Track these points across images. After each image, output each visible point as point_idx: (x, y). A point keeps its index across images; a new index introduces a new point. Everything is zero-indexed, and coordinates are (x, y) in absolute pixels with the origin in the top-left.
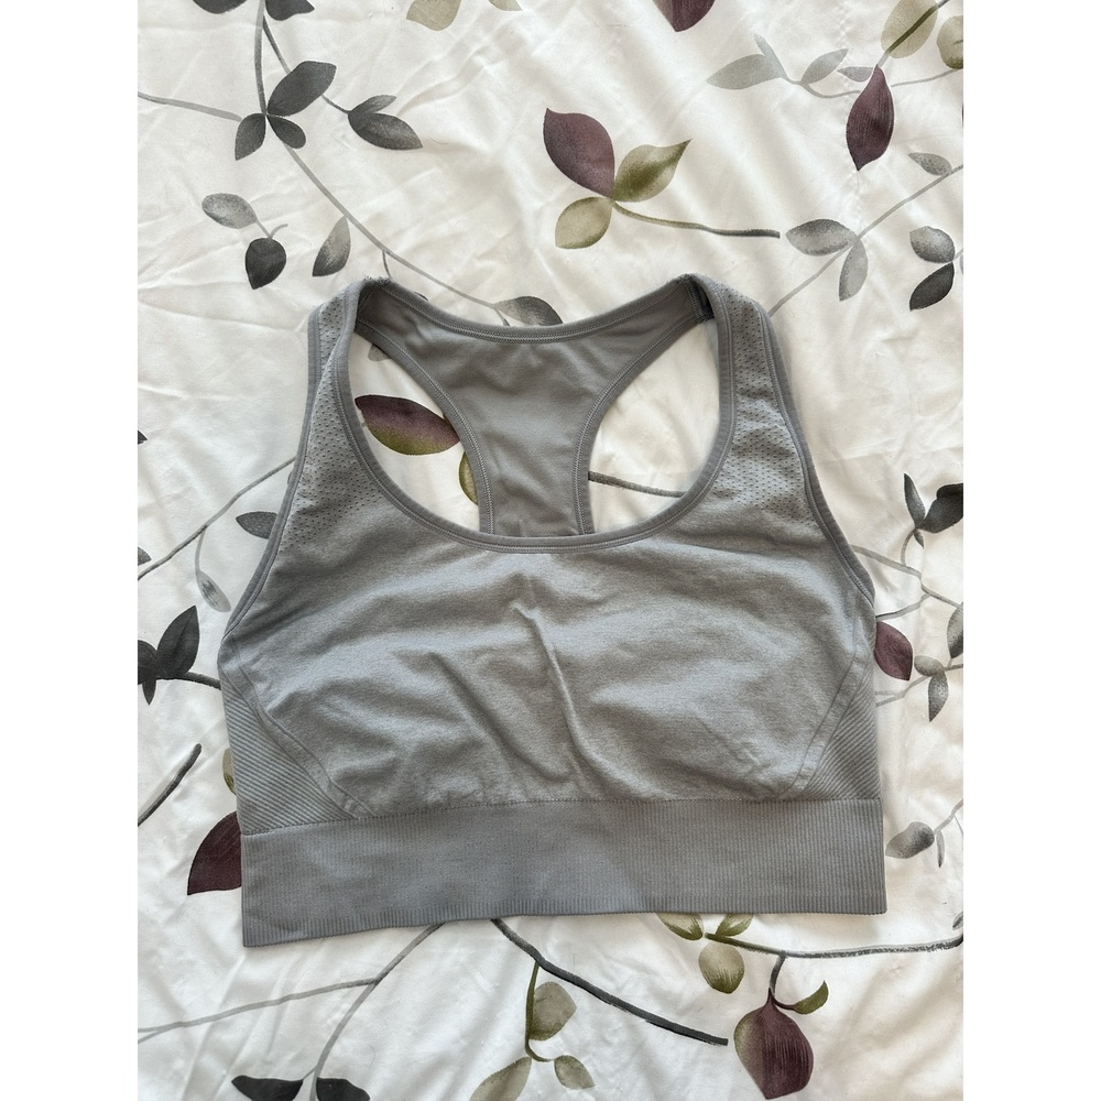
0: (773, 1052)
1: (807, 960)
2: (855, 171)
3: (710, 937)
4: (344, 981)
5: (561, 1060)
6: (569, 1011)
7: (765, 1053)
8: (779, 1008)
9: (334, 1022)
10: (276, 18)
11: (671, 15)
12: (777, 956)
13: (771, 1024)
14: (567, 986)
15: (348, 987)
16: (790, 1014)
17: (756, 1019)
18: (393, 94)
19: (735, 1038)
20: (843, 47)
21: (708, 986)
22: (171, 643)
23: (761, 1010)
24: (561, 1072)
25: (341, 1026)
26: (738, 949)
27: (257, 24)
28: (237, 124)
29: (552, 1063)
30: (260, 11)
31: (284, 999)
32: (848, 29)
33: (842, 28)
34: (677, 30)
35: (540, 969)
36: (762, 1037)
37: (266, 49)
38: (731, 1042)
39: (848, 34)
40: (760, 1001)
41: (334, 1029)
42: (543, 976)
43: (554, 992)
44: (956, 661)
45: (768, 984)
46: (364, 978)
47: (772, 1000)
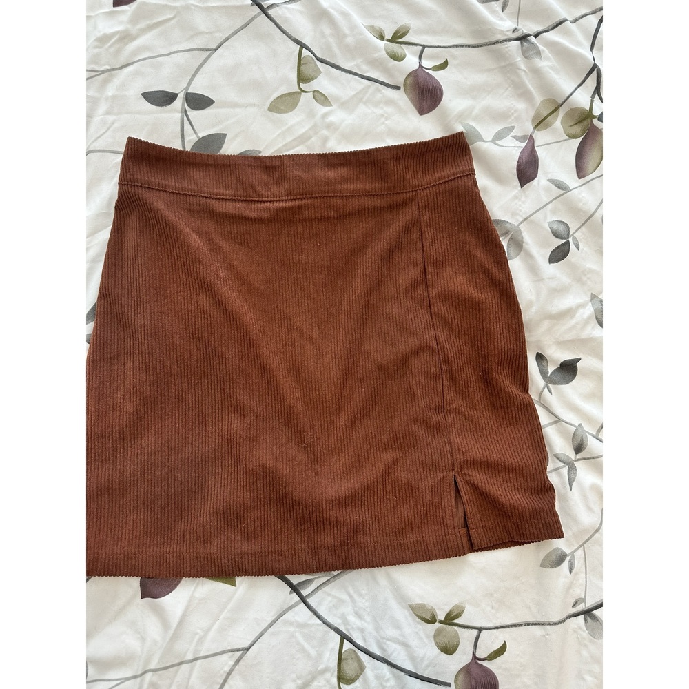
1: (495, 630)
2: (520, 188)
3: (441, 622)
4: (229, 648)
6: (362, 668)
8: (479, 662)
9: (225, 672)
10: (192, 108)
11: (418, 106)
12: (477, 630)
13: (475, 671)
14: (361, 654)
15: (232, 652)
16: (485, 663)
17: (467, 670)
18: (260, 150)
19: (455, 683)
20: (513, 125)
21: (439, 651)
23: (469, 665)
25: (229, 674)
26: (456, 628)
27: (182, 112)
30: (183, 104)
31: (195, 660)
32: (515, 115)
33: (512, 114)
34: (421, 115)
35: (345, 641)
36: (470, 681)
37: (187, 126)
39: (515, 117)
40: (467, 659)
41: (225, 676)
42: (347, 645)
43: (353, 656)
44: (578, 456)
45: (472, 649)
46: (240, 647)
47: (475, 657)
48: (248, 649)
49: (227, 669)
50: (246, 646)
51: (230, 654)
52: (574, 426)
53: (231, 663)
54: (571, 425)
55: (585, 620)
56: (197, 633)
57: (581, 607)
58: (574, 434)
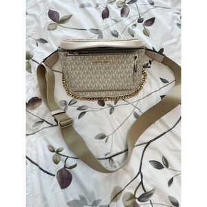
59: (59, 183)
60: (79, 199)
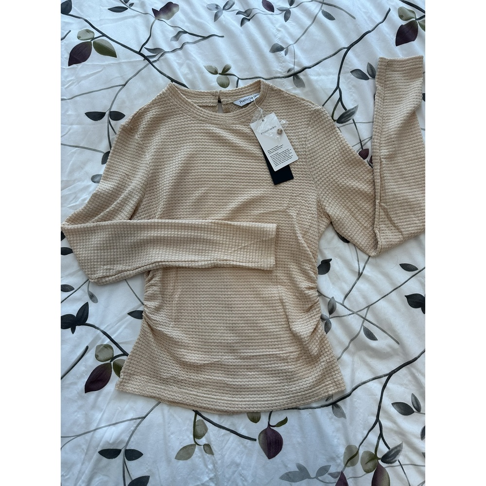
0: (270, 443)
4: (134, 417)
5: (205, 445)
6: (206, 429)
7: (268, 444)
8: (271, 428)
9: (131, 430)
10: (113, 120)
13: (269, 433)
14: (206, 422)
16: (275, 429)
17: (265, 432)
19: (259, 439)
21: (249, 420)
22: (80, 314)
23: (266, 429)
24: (205, 449)
28: (103, 154)
29: (202, 446)
30: (108, 118)
35: (198, 415)
36: (267, 438)
38: (257, 440)
40: (265, 426)
42: (199, 418)
43: (202, 423)
44: (331, 316)
45: (268, 420)
46: (140, 417)
47: (269, 425)
48: (144, 418)
49: (133, 429)
50: (144, 416)
51: (135, 420)
52: (329, 298)
53: (135, 425)
54: (328, 297)
55: (333, 408)
56: (118, 409)
57: (331, 401)
58: (329, 302)
59: (264, 450)
60: (297, 470)
